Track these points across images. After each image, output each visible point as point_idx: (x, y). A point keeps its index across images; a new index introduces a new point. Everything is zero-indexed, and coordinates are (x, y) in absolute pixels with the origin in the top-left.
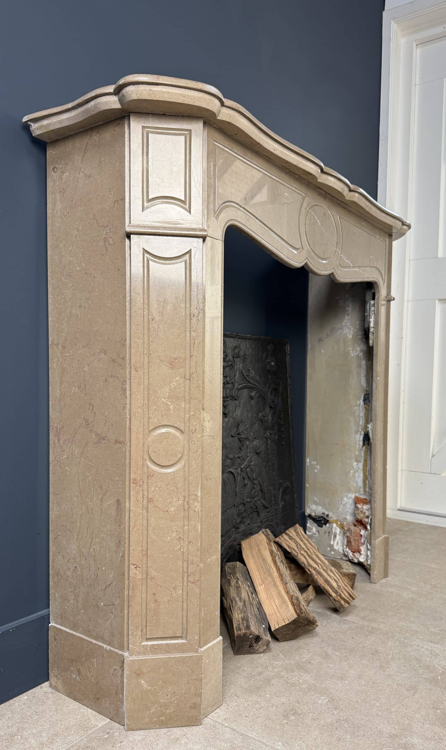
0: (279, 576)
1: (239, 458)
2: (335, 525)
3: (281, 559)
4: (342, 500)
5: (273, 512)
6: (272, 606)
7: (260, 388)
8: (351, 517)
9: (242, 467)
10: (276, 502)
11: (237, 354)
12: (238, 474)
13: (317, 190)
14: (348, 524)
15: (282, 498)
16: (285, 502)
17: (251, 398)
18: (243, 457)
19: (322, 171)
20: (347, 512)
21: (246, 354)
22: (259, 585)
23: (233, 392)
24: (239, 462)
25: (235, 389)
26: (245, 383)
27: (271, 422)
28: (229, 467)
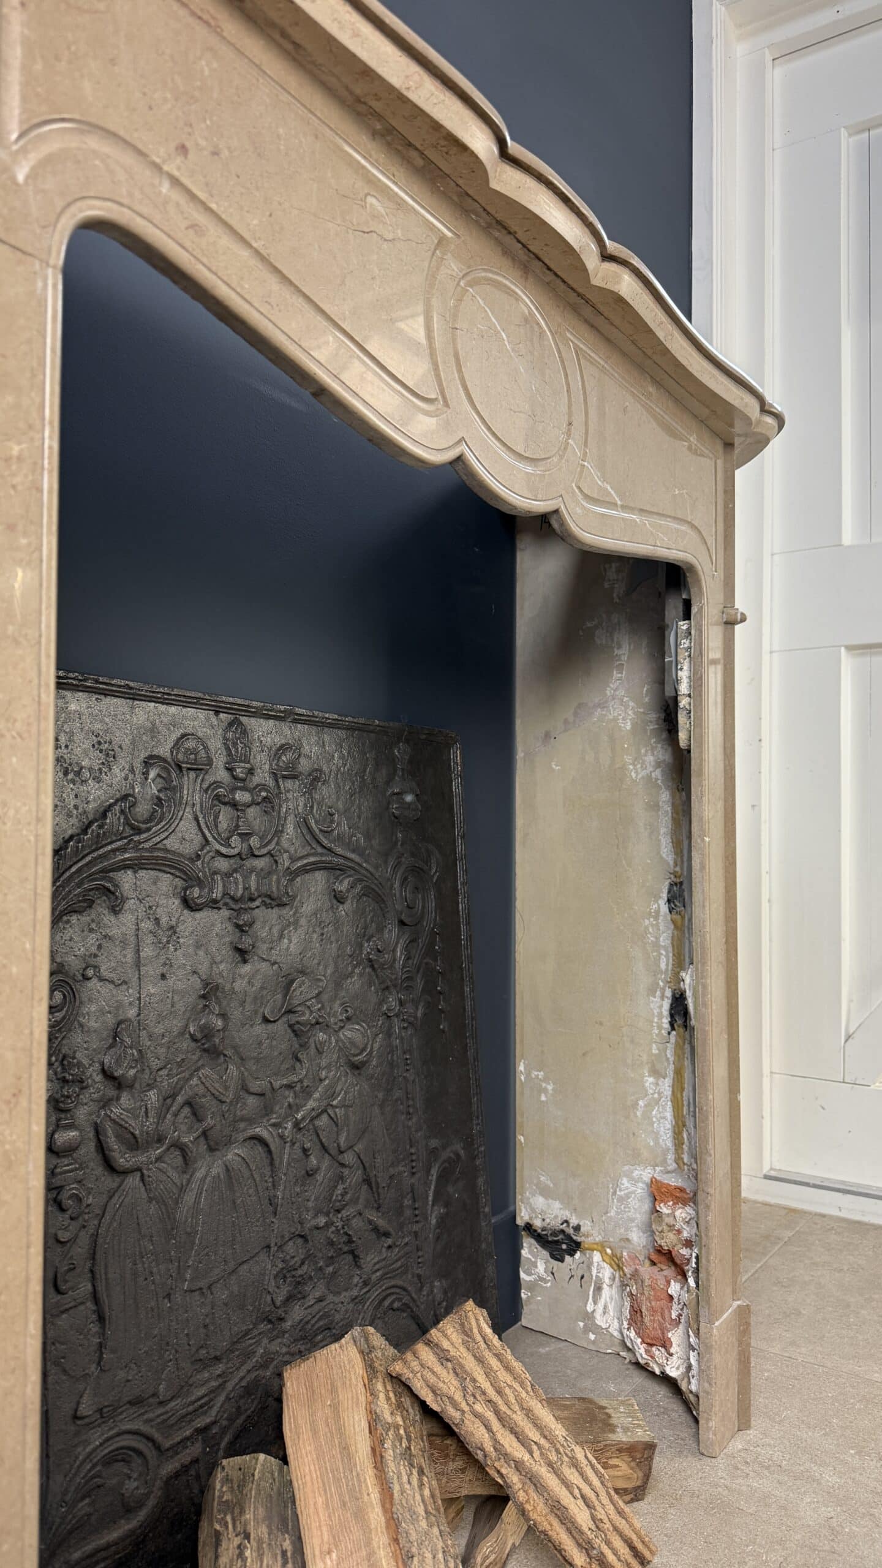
0: (387, 1521)
1: (289, 1087)
2: (597, 1257)
4: (616, 1186)
5: (406, 1244)
7: (366, 869)
8: (641, 1234)
9: (299, 1116)
10: (417, 1212)
11: (287, 769)
14: (634, 1258)
15: (437, 1194)
16: (446, 1206)
17: (335, 896)
18: (306, 1083)
20: (632, 1220)
21: (321, 771)
23: (271, 881)
25: (281, 874)
26: (315, 854)
27: (404, 967)
28: (251, 1121)
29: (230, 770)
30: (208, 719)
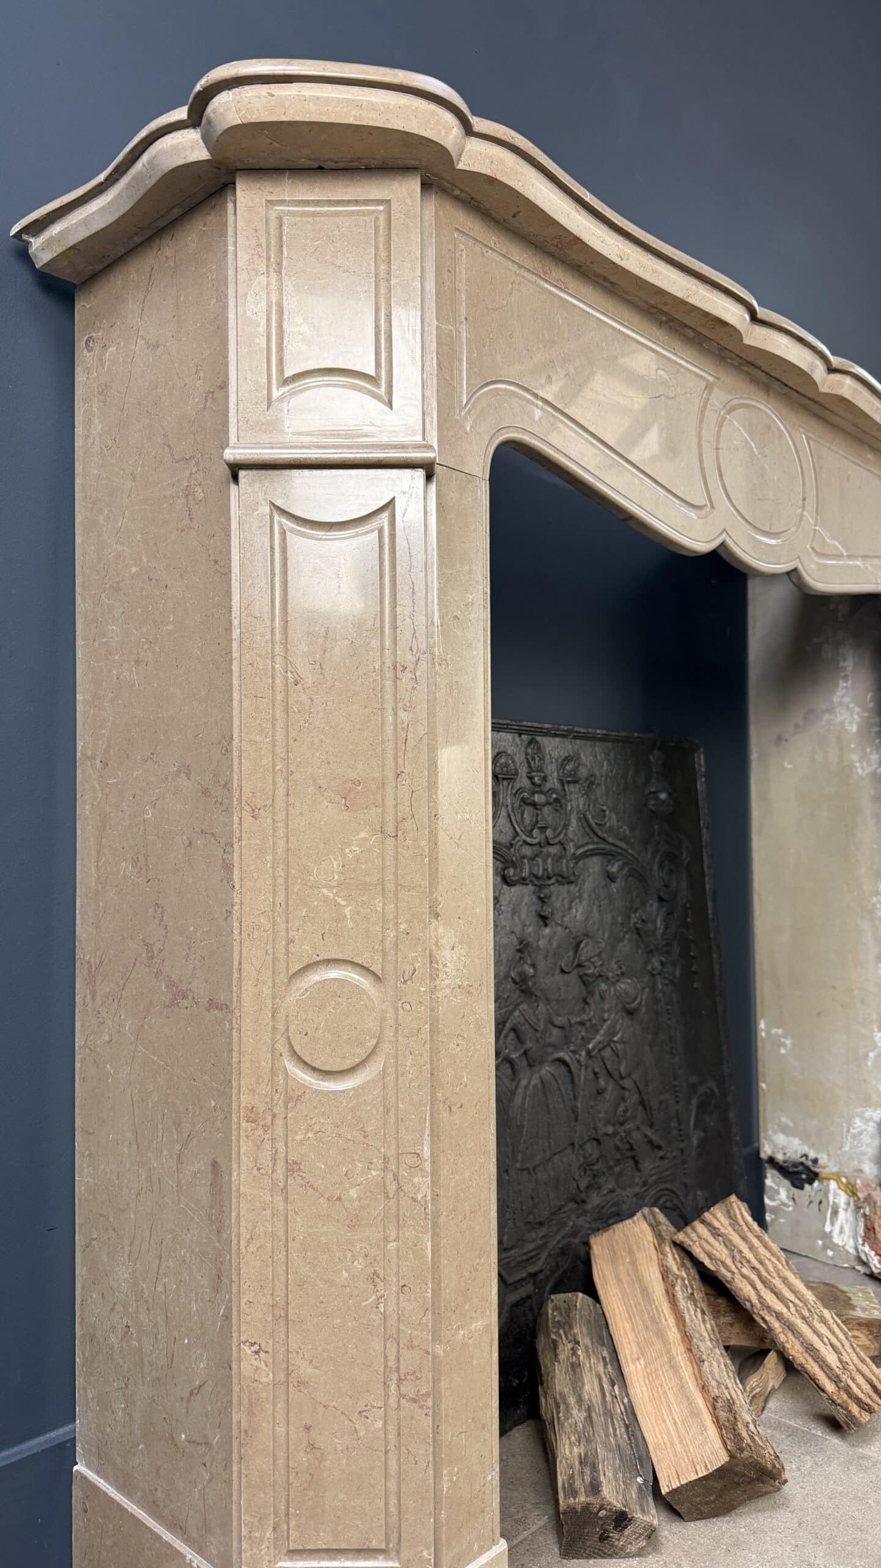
0: (682, 1338)
1: (582, 1024)
2: (833, 1185)
3: (690, 1291)
4: (850, 1125)
5: (674, 1158)
6: (664, 1421)
7: (632, 855)
8: (873, 1166)
9: (590, 1046)
10: (682, 1133)
11: (570, 776)
12: (581, 1066)
13: (746, 369)
14: (867, 1185)
15: (697, 1120)
16: (705, 1131)
17: (609, 877)
18: (594, 1022)
19: (754, 318)
20: (864, 1154)
21: (593, 775)
22: (632, 1359)
23: (562, 863)
24: (583, 1034)
25: (569, 858)
26: (593, 843)
27: (664, 934)
28: (556, 1048)
29: (531, 778)
30: (514, 740)
